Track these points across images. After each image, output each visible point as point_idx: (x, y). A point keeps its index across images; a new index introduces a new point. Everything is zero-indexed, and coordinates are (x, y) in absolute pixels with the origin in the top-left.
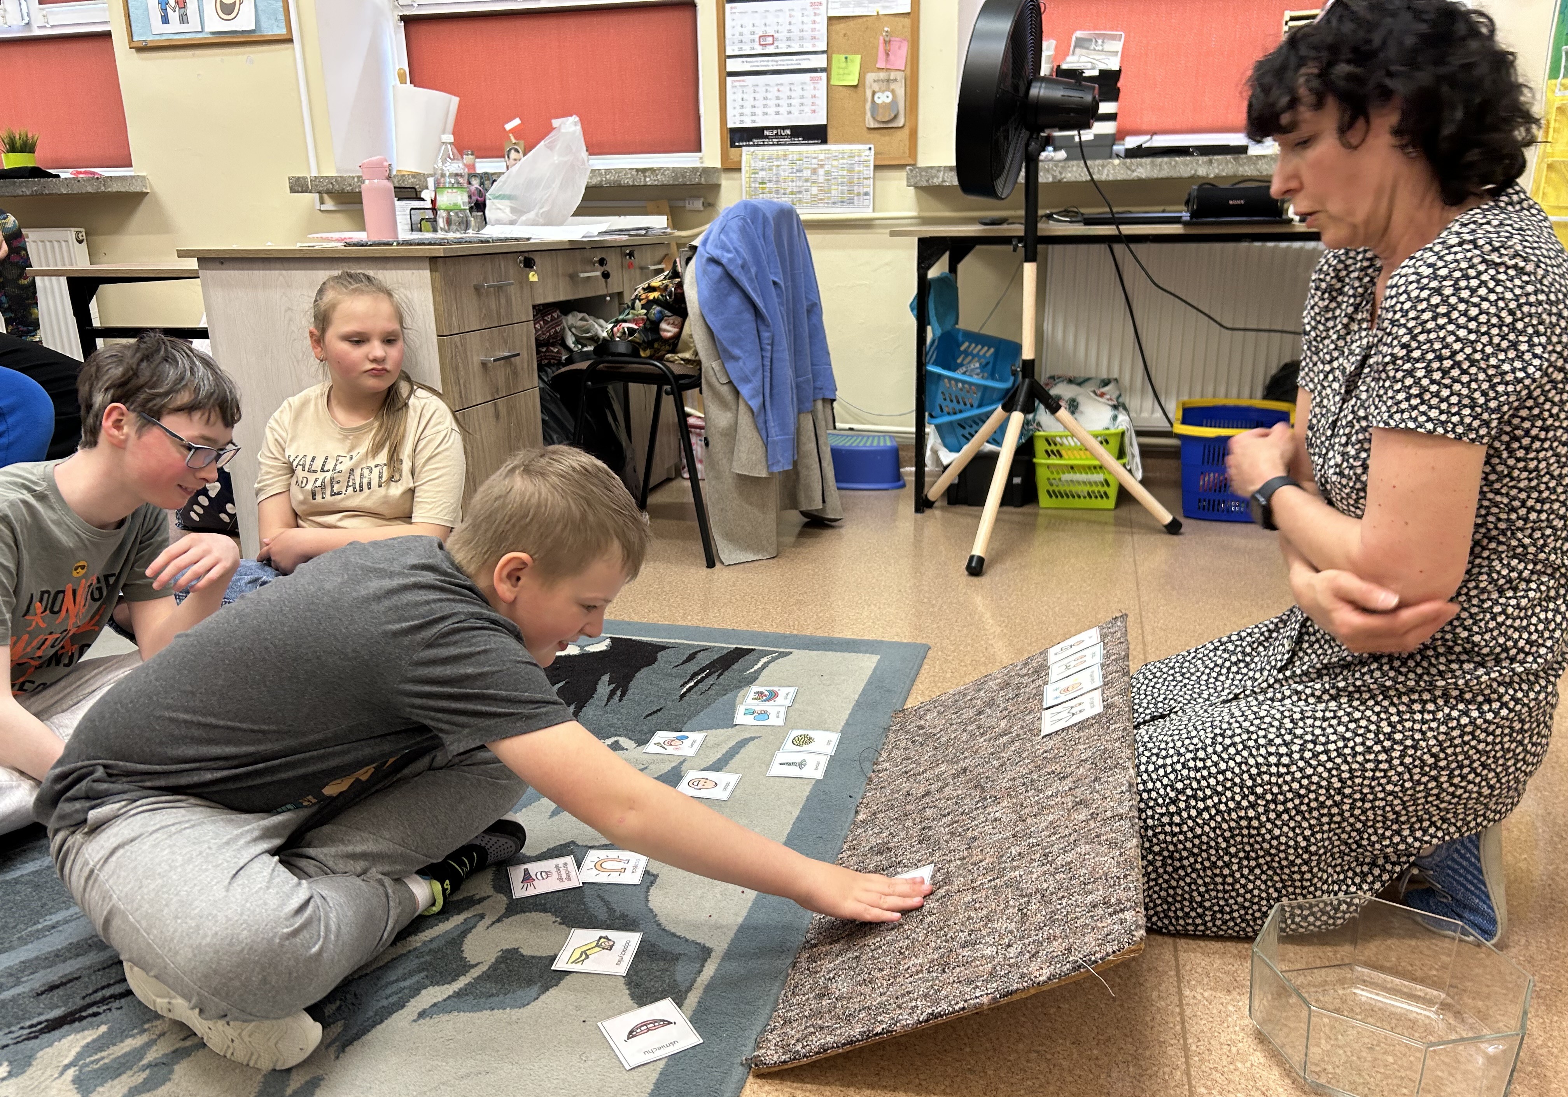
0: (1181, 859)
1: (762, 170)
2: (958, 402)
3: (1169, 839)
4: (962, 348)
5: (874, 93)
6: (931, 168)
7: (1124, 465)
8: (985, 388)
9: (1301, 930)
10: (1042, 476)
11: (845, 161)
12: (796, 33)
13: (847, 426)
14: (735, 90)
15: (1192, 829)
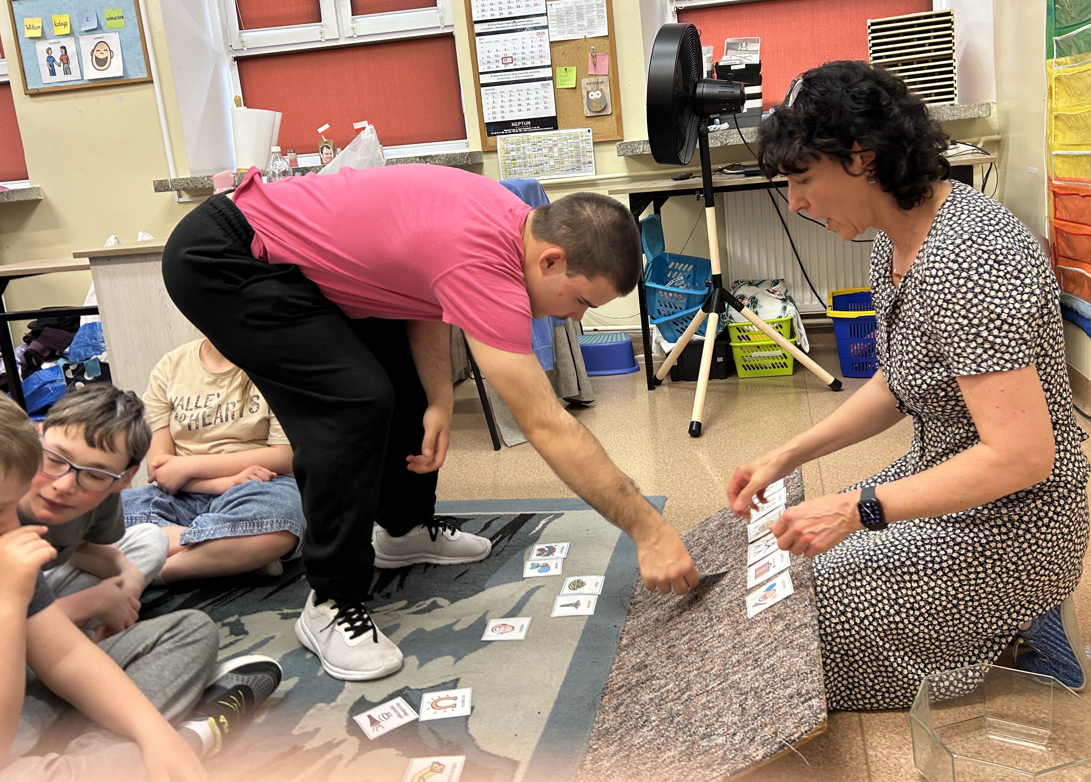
0: (853, 656)
1: (512, 151)
2: (671, 307)
3: (843, 641)
4: (670, 267)
5: (588, 93)
6: (634, 142)
7: (796, 345)
8: (689, 295)
9: (947, 698)
10: (738, 355)
11: (572, 141)
12: (528, 54)
13: (592, 328)
14: (487, 96)
15: (858, 633)
